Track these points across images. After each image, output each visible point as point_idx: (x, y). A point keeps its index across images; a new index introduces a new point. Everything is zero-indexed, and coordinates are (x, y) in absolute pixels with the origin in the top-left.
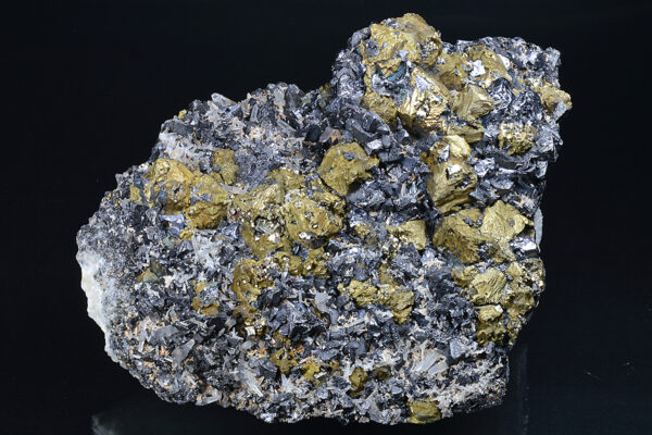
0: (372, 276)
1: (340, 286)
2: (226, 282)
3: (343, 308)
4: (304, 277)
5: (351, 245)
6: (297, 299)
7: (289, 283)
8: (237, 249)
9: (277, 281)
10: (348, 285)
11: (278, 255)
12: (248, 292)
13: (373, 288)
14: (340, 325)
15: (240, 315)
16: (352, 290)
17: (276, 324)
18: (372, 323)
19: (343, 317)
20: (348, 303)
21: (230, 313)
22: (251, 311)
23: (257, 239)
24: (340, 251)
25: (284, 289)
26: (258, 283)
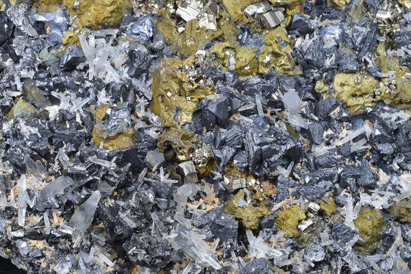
0: (366, 63)
1: (319, 85)
2: (142, 102)
3: (328, 119)
4: (261, 75)
5: (327, 21)
6: (255, 111)
7: (239, 86)
8: (152, 51)
9: (219, 84)
10: (331, 81)
11: (217, 48)
12: (178, 110)
13: (371, 79)
14: (328, 144)
15: (168, 147)
16: (338, 89)
17: (228, 152)
18: (378, 133)
19: (330, 132)
20: (334, 107)
21: (153, 145)
22: (185, 137)
23: (181, 29)
24: (311, 32)
25: (232, 96)
26: (192, 92)
